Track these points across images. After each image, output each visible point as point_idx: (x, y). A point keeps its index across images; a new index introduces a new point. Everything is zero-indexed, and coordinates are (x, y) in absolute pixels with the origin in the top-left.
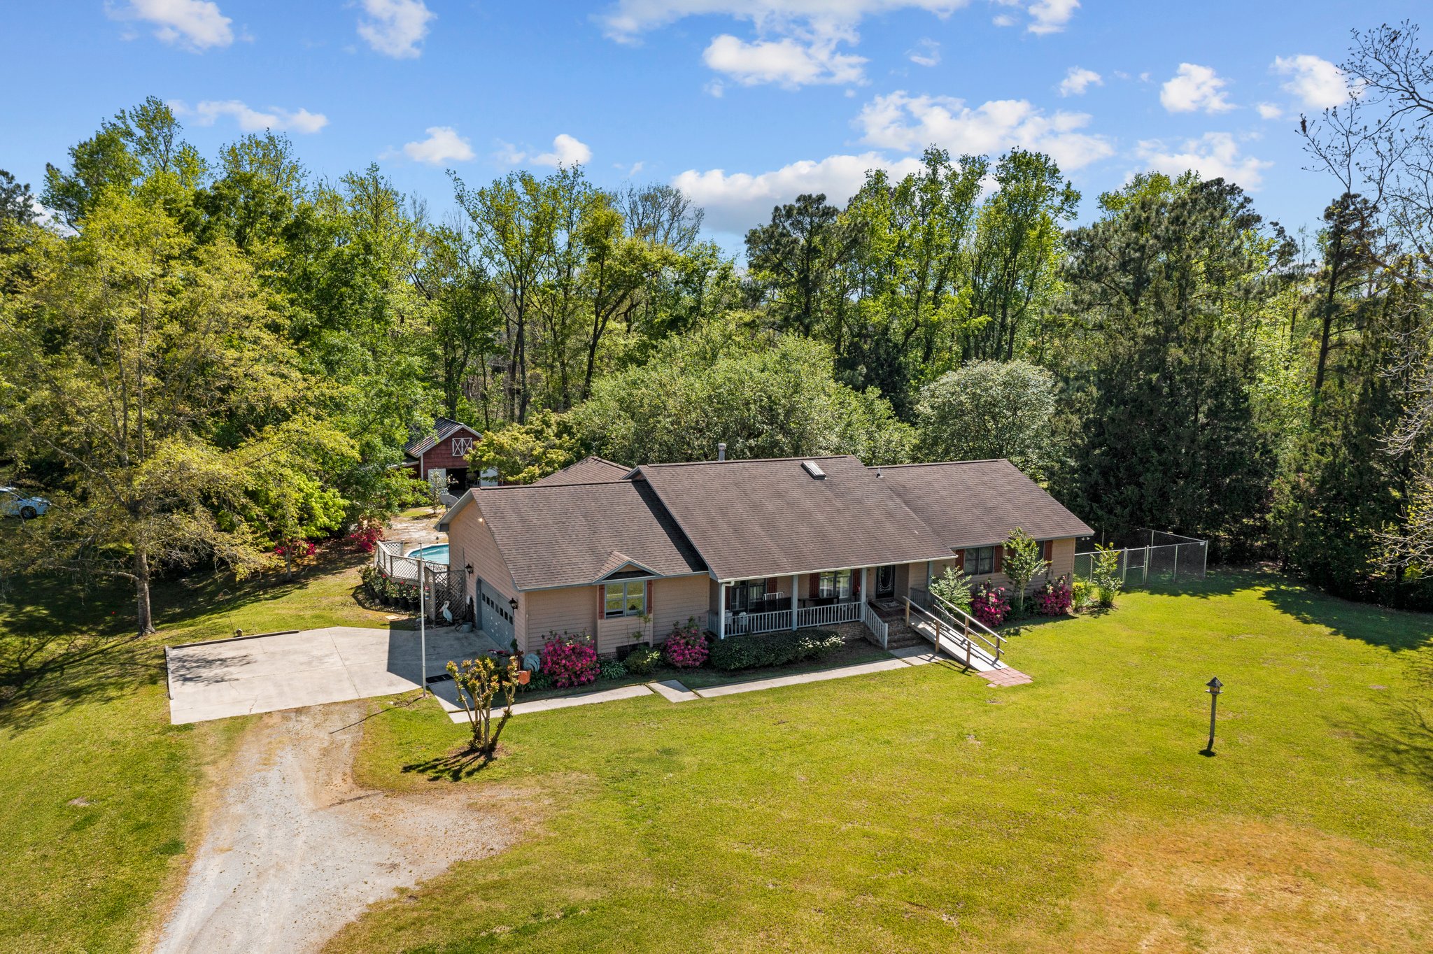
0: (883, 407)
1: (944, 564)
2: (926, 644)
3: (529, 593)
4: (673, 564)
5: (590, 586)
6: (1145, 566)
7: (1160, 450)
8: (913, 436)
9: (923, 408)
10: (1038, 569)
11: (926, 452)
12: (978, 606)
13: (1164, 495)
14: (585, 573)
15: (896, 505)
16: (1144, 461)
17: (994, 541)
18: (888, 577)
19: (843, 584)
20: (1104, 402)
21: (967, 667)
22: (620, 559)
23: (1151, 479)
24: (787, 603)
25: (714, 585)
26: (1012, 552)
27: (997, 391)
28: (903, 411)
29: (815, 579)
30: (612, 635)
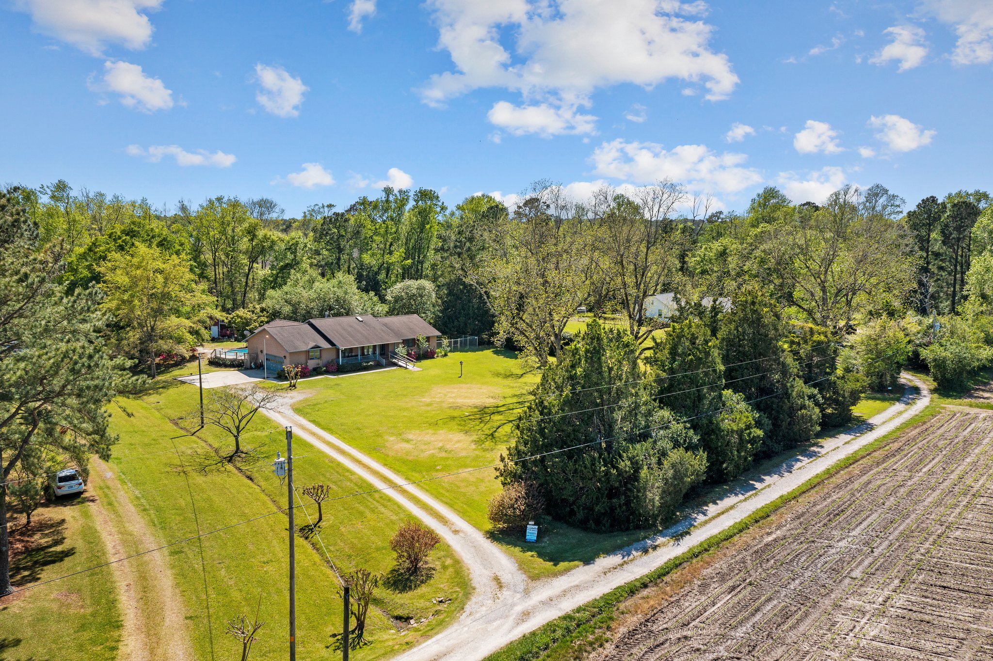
0: (376, 299)
1: (398, 343)
2: (395, 365)
3: (290, 353)
4: (325, 345)
5: (306, 351)
6: (459, 345)
7: (464, 310)
8: (385, 308)
9: (389, 297)
10: (426, 345)
11: (391, 313)
12: (409, 354)
13: (466, 324)
14: (304, 348)
15: (384, 328)
16: (460, 313)
17: (412, 337)
18: (384, 348)
19: (371, 350)
20: (449, 294)
21: (406, 368)
22: (312, 344)
23: (462, 319)
24: (357, 356)
25: (338, 350)
26: (418, 340)
27: (414, 291)
28: (383, 300)
29: (363, 348)
30: (312, 364)
